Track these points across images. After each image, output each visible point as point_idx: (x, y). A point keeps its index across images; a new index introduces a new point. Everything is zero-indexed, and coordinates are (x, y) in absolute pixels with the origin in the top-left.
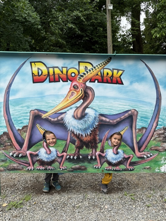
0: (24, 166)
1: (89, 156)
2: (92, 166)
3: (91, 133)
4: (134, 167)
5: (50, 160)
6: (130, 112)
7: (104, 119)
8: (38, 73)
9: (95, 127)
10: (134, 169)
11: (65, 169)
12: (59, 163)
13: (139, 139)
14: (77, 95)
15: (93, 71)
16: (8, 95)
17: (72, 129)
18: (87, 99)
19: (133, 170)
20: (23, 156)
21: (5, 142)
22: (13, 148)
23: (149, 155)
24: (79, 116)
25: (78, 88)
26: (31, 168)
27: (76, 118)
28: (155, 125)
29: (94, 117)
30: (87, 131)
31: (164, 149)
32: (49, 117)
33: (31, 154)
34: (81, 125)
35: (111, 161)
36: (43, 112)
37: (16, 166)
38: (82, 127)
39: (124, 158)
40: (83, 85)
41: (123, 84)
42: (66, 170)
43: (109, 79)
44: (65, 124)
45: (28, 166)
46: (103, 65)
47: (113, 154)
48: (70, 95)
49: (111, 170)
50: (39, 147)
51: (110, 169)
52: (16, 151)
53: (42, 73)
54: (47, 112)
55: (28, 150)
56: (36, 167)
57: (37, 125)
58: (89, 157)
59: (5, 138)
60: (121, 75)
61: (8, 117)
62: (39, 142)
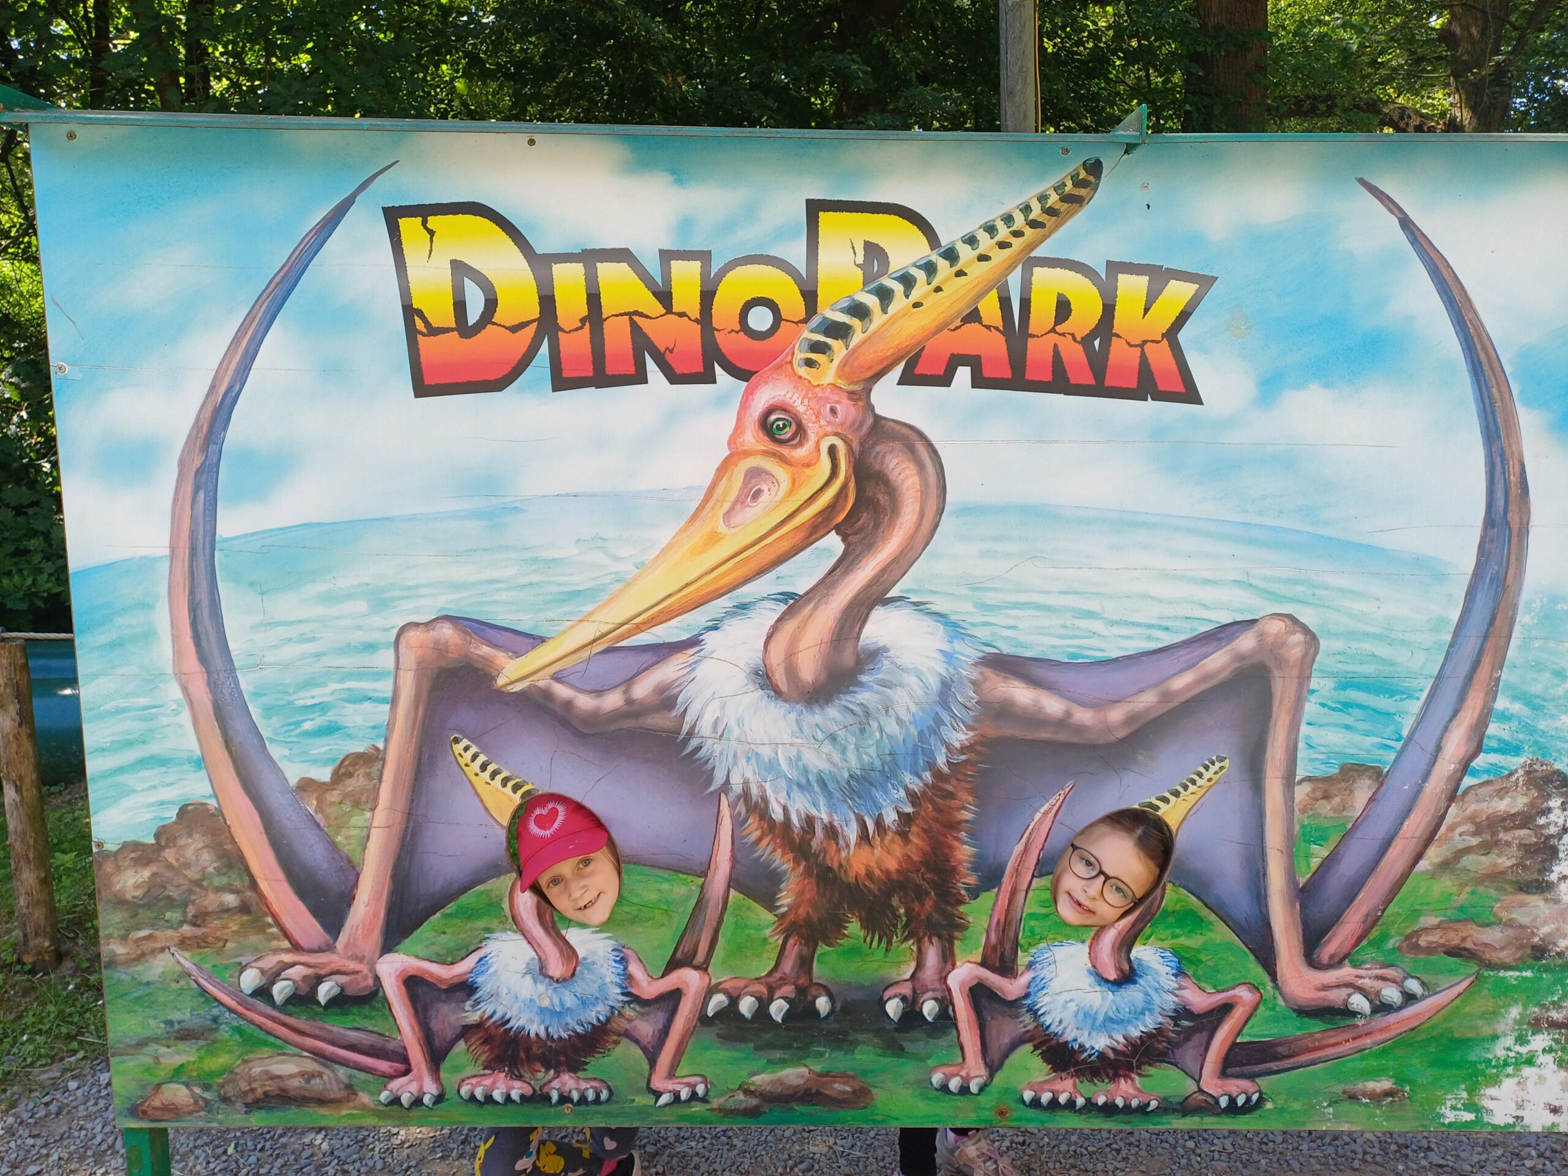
0: (362, 1076)
1: (886, 995)
2: (912, 1078)
3: (909, 809)
4: (1263, 1082)
5: (573, 1024)
6: (1246, 642)
7: (1021, 694)
8: (460, 307)
9: (941, 761)
10: (1261, 1101)
11: (694, 1096)
12: (644, 1049)
13: (1315, 862)
14: (791, 492)
15: (934, 284)
16: (201, 495)
17: (746, 783)
18: (877, 526)
19: (1249, 1108)
20: (349, 992)
21: (198, 883)
22: (262, 929)
23: (1391, 994)
24: (809, 668)
25: (800, 431)
26: (414, 1088)
27: (784, 688)
28: (1455, 744)
29: (934, 683)
30: (878, 795)
31: (1521, 947)
32: (557, 678)
33: (413, 983)
34: (827, 747)
35: (1069, 1036)
36: (502, 638)
37: (291, 1076)
38: (832, 763)
39: (1182, 1012)
40: (846, 410)
41: (1199, 402)
42: (697, 1108)
43: (1073, 353)
44: (694, 743)
45: (392, 1077)
46: (1028, 231)
47: (1091, 980)
48: (732, 496)
49: (1071, 1104)
50: (480, 924)
51: (1063, 1099)
52: (287, 958)
53: (491, 304)
54: (542, 640)
55: (388, 945)
56: (456, 1078)
57: (458, 748)
58: (893, 1008)
59: (198, 852)
60: (1184, 317)
61: (213, 685)
62: (481, 881)
